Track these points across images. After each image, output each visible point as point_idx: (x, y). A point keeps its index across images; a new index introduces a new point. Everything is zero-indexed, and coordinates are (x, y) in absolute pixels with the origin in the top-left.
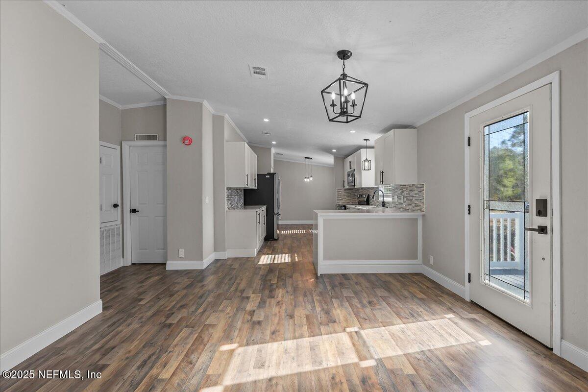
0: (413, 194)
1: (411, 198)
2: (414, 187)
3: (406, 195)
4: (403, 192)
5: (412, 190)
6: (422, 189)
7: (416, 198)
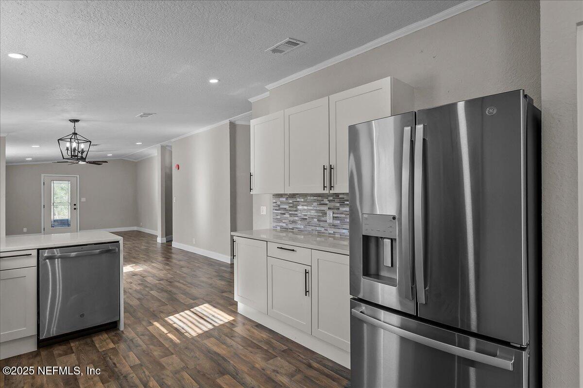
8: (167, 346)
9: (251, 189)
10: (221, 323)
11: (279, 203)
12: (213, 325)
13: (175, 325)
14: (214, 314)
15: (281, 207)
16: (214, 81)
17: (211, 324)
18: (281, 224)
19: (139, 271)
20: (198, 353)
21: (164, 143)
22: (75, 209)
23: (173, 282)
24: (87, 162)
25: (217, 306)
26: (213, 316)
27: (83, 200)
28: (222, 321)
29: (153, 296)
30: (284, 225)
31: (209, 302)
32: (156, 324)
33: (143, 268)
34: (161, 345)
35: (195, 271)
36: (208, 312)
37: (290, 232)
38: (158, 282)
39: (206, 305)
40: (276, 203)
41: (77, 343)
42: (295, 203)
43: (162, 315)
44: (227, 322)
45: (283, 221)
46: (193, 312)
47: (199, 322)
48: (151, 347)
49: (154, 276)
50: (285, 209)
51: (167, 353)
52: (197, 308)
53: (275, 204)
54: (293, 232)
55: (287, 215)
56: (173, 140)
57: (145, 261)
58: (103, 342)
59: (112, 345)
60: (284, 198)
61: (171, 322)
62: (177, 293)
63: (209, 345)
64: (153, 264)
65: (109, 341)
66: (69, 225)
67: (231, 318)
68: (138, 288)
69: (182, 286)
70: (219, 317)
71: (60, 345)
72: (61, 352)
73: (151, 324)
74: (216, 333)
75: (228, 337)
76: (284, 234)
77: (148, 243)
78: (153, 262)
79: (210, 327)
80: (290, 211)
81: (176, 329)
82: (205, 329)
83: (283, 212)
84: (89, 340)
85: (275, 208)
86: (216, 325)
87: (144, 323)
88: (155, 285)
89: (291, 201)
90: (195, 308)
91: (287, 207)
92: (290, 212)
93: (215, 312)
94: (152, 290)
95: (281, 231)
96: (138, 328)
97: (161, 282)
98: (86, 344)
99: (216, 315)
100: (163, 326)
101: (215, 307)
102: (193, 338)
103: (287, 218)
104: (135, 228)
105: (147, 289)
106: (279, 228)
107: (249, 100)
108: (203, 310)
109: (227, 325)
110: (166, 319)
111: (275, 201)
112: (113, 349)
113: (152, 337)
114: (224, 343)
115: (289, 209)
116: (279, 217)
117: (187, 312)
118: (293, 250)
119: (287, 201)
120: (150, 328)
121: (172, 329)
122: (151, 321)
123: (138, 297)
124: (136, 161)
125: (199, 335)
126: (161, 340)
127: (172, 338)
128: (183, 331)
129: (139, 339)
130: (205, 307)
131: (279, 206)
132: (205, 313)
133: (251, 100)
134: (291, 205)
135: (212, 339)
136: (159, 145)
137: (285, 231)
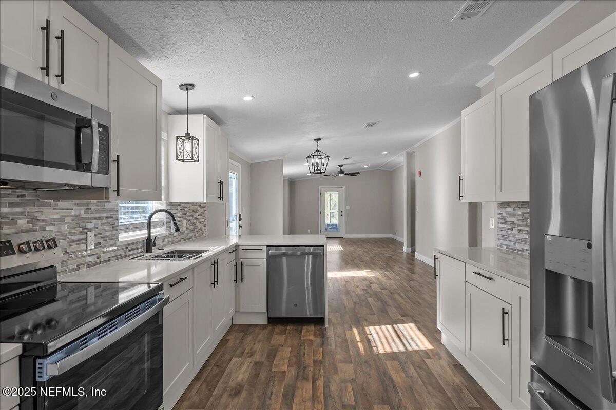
0: (196, 215)
1: (195, 221)
2: (197, 207)
3: (189, 218)
4: (184, 214)
5: (195, 211)
6: (205, 209)
7: (200, 221)
8: (351, 353)
9: (460, 196)
10: (416, 348)
11: (504, 214)
12: (406, 349)
13: (370, 337)
14: (414, 336)
15: (508, 219)
16: (414, 75)
17: (404, 345)
18: (507, 243)
19: (370, 278)
20: (374, 371)
21: (408, 150)
22: (342, 215)
23: (394, 293)
24: (345, 174)
25: (423, 329)
26: (412, 339)
27: (348, 207)
28: (418, 346)
29: (368, 303)
30: (511, 244)
31: (416, 323)
32: (355, 330)
33: (375, 274)
34: (347, 351)
35: (422, 286)
36: (409, 333)
37: (518, 254)
38: (380, 290)
39: (412, 325)
40: (501, 214)
41: (292, 327)
42: (525, 214)
43: (365, 323)
44: (422, 350)
45: (510, 239)
46: (394, 329)
47: (393, 341)
48: (339, 349)
49: (380, 284)
50: (512, 223)
51: (348, 361)
52: (400, 326)
53: (500, 216)
54: (522, 255)
55: (514, 232)
56: (416, 146)
57: (381, 268)
58: (309, 332)
59: (312, 337)
60: (510, 207)
61: (368, 332)
62: (391, 305)
63: (389, 367)
64: (386, 273)
65: (312, 333)
66: (337, 229)
67: (429, 346)
68: (360, 293)
69: (400, 299)
70: (418, 341)
71: (282, 325)
72: (279, 331)
73: (351, 329)
74: (403, 358)
75: (414, 366)
76: (511, 257)
77: (394, 251)
78: (387, 270)
79: (402, 349)
80: (519, 225)
81: (369, 341)
82: (395, 350)
83: (510, 227)
84: (300, 328)
85: (501, 221)
86: (409, 349)
87: (346, 326)
88: (376, 293)
89: (520, 213)
90: (399, 325)
91: (514, 220)
92: (519, 228)
93: (416, 335)
94: (371, 296)
95: (508, 253)
96: (339, 329)
97: (382, 291)
98: (296, 330)
99: (416, 339)
100: (359, 333)
101: (419, 329)
102: (378, 355)
103: (515, 234)
104: (391, 236)
105: (367, 295)
106: (504, 248)
107: (477, 85)
108: (406, 329)
109: (421, 353)
110: (366, 328)
111: (500, 212)
112: (311, 341)
113: (345, 340)
114: (405, 371)
115: (517, 223)
116: (504, 233)
117: (389, 327)
118: (491, 279)
119: (515, 212)
120: (348, 332)
121: (365, 340)
122: (352, 326)
123: (355, 301)
124: (391, 170)
125: (386, 354)
126: (350, 346)
127: (360, 348)
128: (373, 344)
129: (333, 339)
130: (409, 326)
131: (505, 218)
132: (405, 333)
133: (480, 84)
134: (520, 217)
135: (396, 363)
136: (404, 153)
137: (512, 252)
